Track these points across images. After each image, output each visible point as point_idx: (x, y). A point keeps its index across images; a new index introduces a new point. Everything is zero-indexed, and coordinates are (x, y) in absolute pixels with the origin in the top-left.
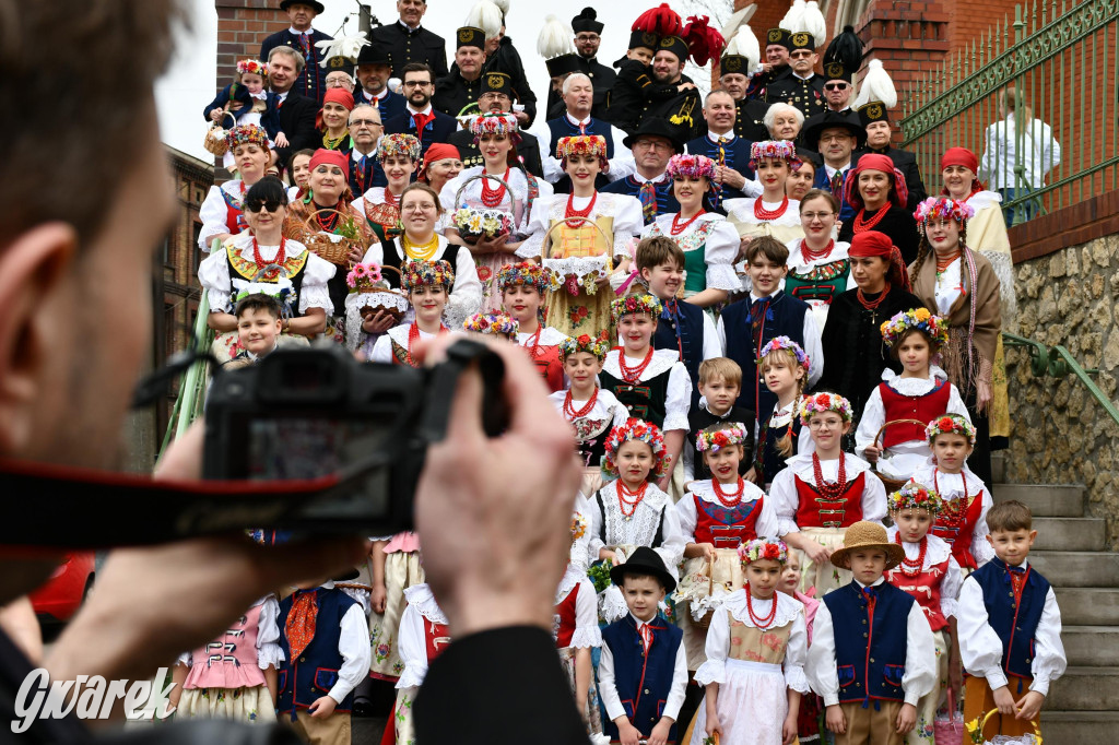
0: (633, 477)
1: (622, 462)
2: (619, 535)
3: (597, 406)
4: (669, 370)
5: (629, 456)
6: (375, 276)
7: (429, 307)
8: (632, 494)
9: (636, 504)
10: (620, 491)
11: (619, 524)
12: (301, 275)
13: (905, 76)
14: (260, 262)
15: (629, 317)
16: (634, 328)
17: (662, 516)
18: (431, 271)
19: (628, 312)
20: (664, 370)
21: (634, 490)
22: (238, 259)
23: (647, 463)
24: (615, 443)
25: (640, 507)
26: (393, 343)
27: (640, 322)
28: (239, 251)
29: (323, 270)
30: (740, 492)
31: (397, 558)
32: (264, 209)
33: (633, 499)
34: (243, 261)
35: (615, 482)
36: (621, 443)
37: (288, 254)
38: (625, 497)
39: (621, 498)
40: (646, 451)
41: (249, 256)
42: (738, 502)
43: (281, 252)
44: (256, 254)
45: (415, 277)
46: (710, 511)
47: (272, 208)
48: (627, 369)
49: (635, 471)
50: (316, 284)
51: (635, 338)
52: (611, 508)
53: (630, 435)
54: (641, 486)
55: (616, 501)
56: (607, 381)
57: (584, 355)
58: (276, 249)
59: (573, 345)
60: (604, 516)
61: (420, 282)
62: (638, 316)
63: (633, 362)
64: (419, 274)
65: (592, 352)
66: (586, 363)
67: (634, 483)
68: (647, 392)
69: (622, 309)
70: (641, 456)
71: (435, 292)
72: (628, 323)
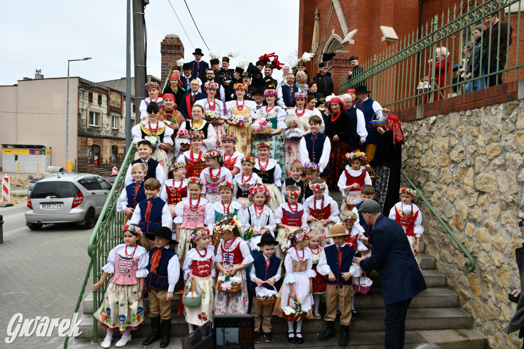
0: (259, 204)
1: (255, 199)
2: (256, 223)
3: (252, 179)
4: (275, 167)
5: (258, 197)
6: (186, 134)
7: (197, 145)
8: (260, 209)
9: (260, 214)
10: (255, 208)
11: (255, 220)
12: (164, 133)
13: (341, 74)
14: (150, 129)
15: (261, 149)
16: (263, 152)
17: (269, 216)
18: (198, 134)
19: (261, 147)
20: (273, 167)
21: (260, 208)
22: (144, 128)
23: (263, 199)
24: (253, 193)
25: (262, 214)
26: (185, 157)
27: (265, 150)
28: (144, 125)
29: (169, 131)
30: (297, 208)
31: (183, 230)
32: (153, 113)
33: (260, 212)
34: (146, 128)
35: (253, 204)
36: (256, 193)
37: (159, 127)
38: (257, 211)
39: (256, 211)
40: (263, 196)
41: (147, 127)
42: (296, 211)
43: (157, 126)
44: (150, 126)
45: (193, 136)
46: (287, 214)
47: (155, 113)
48: (262, 167)
49: (260, 202)
50: (167, 136)
51: (263, 155)
52: (253, 215)
53: (258, 190)
54: (262, 207)
55: (254, 212)
56: (255, 170)
57: (248, 163)
58: (156, 125)
59: (245, 159)
60: (250, 217)
61: (194, 137)
62: (264, 149)
63: (263, 164)
64: (194, 135)
65: (250, 162)
66: (249, 165)
67: (259, 206)
68: (268, 174)
69: (259, 146)
70: (262, 197)
71: (199, 141)
72: (261, 150)
